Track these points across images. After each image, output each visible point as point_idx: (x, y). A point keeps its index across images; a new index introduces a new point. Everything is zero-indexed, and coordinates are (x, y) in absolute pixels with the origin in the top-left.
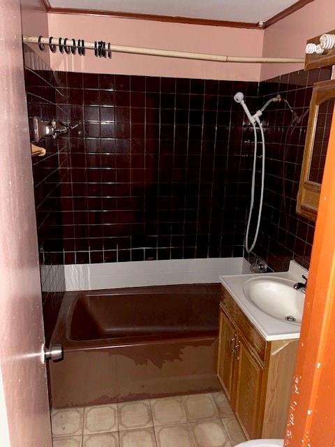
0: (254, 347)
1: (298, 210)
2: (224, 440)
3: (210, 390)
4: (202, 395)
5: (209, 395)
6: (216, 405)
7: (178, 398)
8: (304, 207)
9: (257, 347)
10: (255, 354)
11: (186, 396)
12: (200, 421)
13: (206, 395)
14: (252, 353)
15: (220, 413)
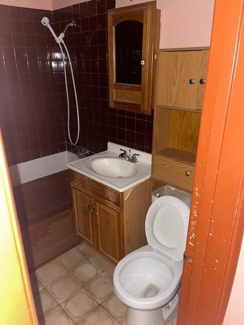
0: (110, 201)
1: (112, 105)
2: (95, 270)
3: (74, 246)
4: (69, 251)
5: (74, 249)
6: (81, 252)
7: (54, 261)
8: (117, 102)
9: (112, 199)
10: (111, 205)
11: (59, 257)
12: (74, 268)
13: (71, 250)
14: (109, 206)
15: (86, 257)
